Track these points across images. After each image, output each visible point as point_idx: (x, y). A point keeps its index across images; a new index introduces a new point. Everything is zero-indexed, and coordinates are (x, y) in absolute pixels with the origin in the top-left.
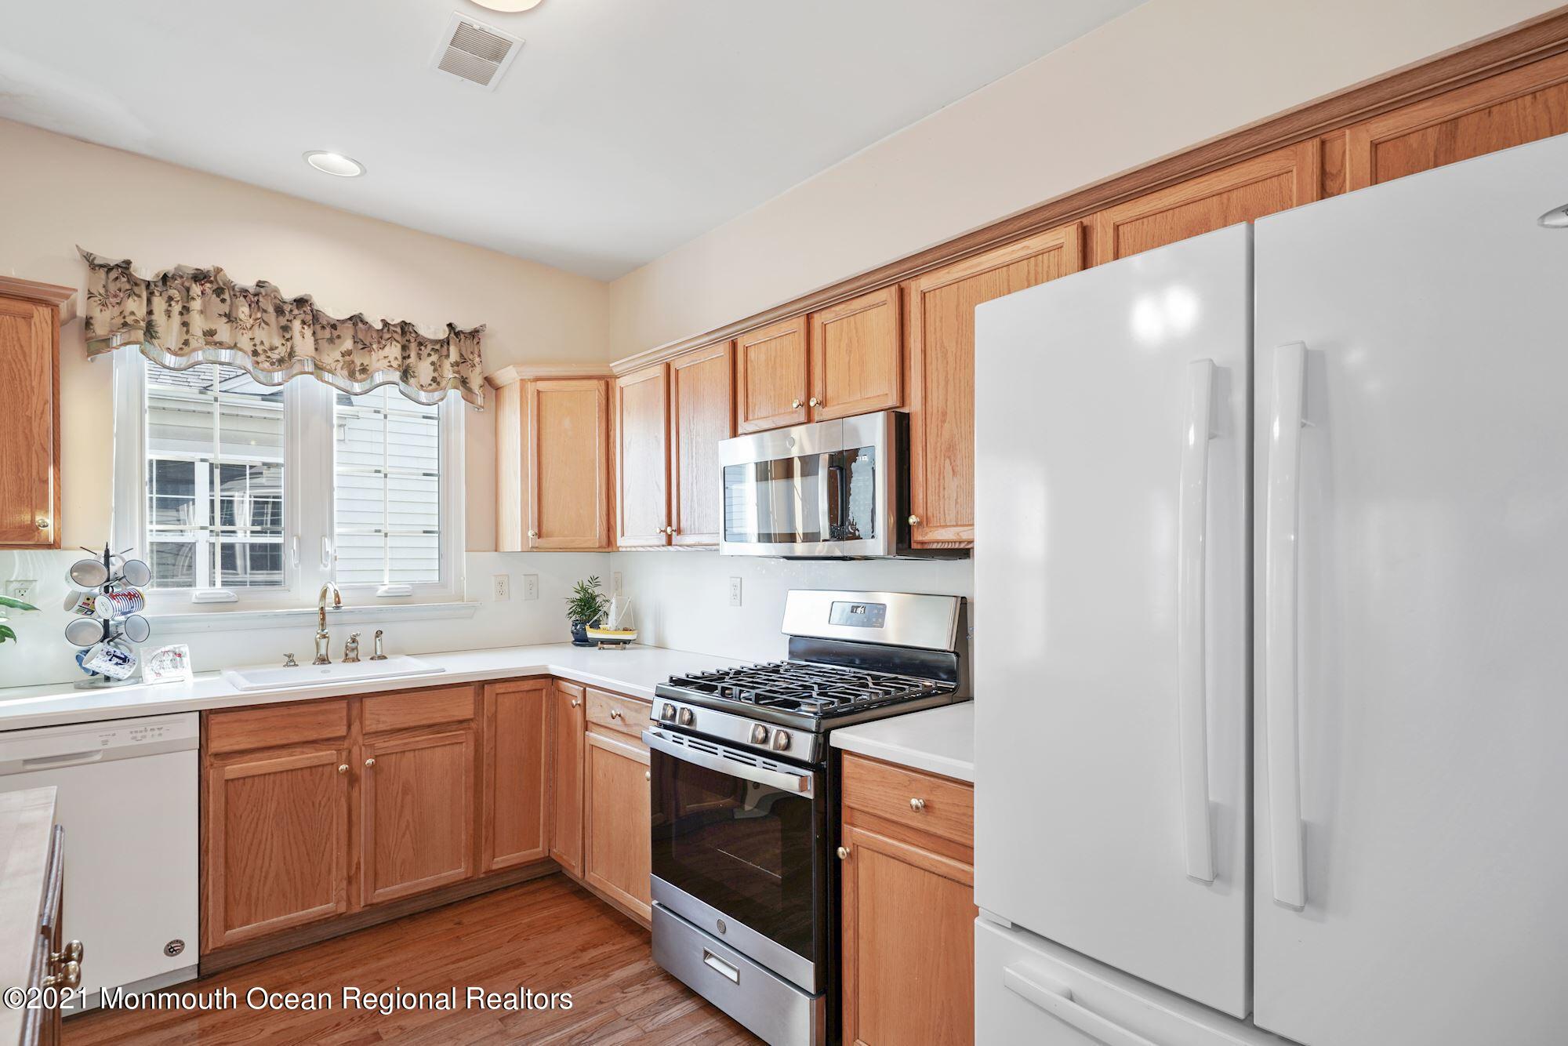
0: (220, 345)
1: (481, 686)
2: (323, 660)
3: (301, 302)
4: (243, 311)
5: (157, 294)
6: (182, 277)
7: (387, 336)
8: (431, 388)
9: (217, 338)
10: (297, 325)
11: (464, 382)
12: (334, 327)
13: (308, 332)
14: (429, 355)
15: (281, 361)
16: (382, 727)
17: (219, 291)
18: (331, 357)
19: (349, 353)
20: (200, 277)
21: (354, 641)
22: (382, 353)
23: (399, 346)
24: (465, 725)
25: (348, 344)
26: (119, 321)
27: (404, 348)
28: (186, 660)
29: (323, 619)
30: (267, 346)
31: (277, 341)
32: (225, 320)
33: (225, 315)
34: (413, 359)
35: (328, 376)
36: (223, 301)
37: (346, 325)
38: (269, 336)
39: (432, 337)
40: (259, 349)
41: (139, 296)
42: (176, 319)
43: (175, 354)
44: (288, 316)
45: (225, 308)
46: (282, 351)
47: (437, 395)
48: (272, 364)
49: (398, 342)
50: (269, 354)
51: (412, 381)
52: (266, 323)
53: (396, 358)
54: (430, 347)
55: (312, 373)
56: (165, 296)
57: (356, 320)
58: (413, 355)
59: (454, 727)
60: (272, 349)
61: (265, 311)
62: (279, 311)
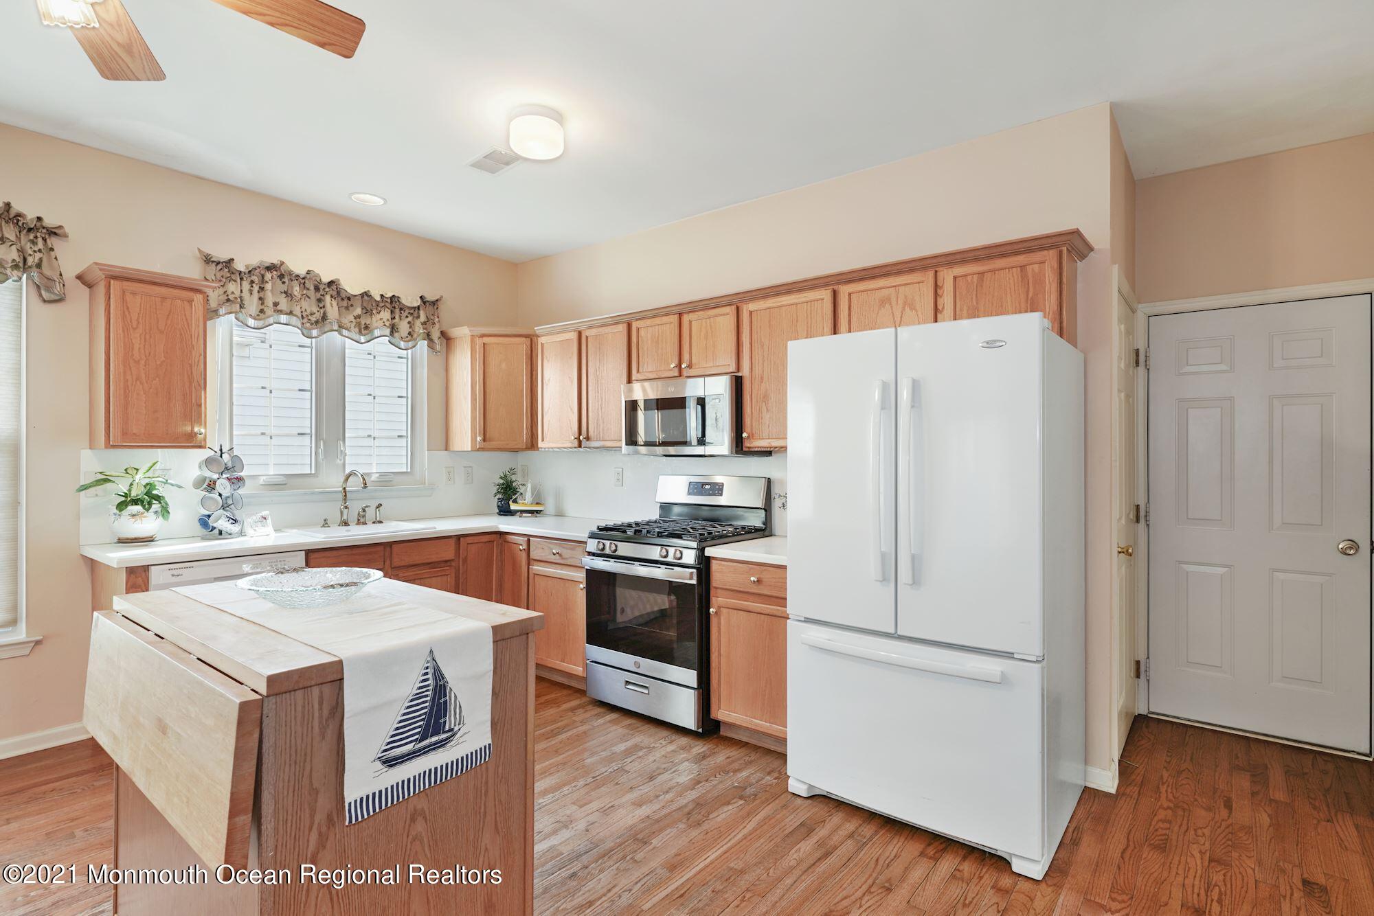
0: (281, 312)
1: (459, 538)
2: (346, 524)
3: (331, 283)
4: (296, 290)
5: (245, 279)
6: (259, 268)
7: (382, 304)
8: (407, 339)
9: (279, 308)
10: (328, 298)
11: (428, 336)
12: (349, 299)
13: (335, 303)
14: (407, 317)
15: (317, 322)
16: (403, 563)
17: (281, 277)
18: (348, 319)
19: (359, 317)
20: (271, 268)
21: (364, 511)
22: (379, 316)
23: (389, 311)
24: (449, 564)
25: (358, 311)
26: (224, 298)
27: (392, 312)
28: (269, 521)
29: (345, 496)
30: (308, 312)
31: (315, 309)
32: (284, 295)
33: (285, 292)
34: (397, 320)
35: (345, 332)
36: (284, 283)
37: (357, 297)
38: (310, 306)
39: (409, 305)
40: (304, 314)
41: (235, 281)
42: (256, 295)
43: (255, 319)
44: (322, 292)
45: (284, 288)
46: (318, 316)
47: (410, 344)
48: (312, 324)
49: (388, 308)
50: (310, 317)
51: (396, 334)
52: (309, 298)
53: (388, 320)
54: (407, 311)
55: (337, 331)
56: (249, 280)
57: (366, 294)
58: (397, 317)
59: (442, 565)
60: (312, 314)
61: (308, 289)
62: (317, 289)
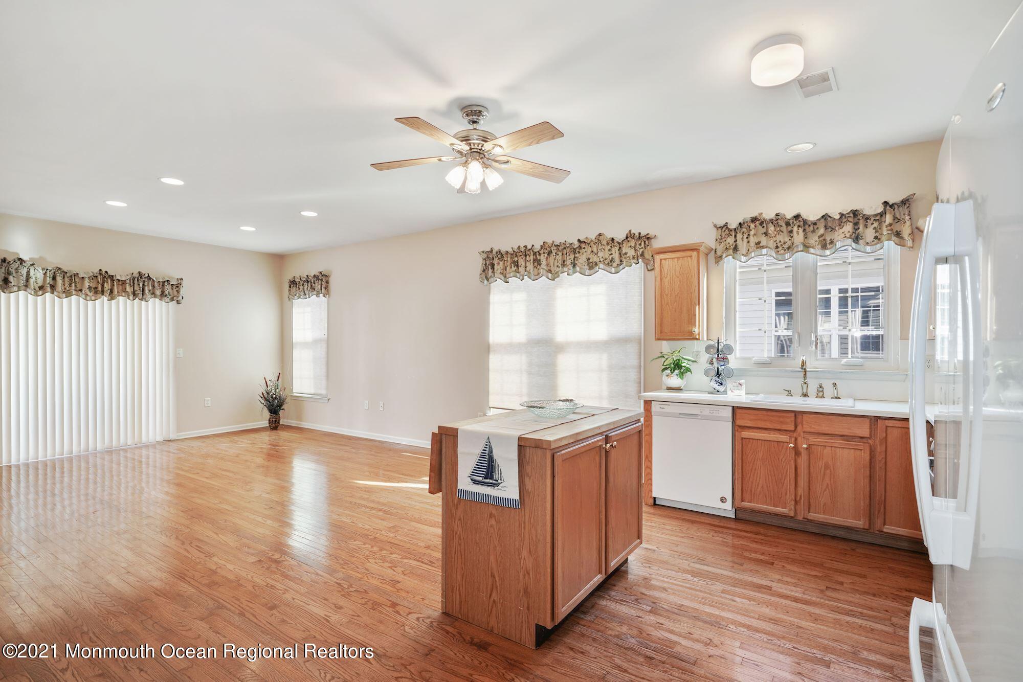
0: (763, 247)
2: (805, 395)
3: (797, 217)
4: (771, 228)
5: (738, 232)
6: (747, 222)
7: (844, 220)
8: (874, 243)
9: (761, 245)
10: (795, 229)
11: (898, 234)
12: (815, 224)
13: (801, 230)
14: (872, 224)
15: (789, 248)
16: (812, 430)
17: (761, 224)
18: (813, 239)
19: (822, 236)
20: (754, 220)
21: (821, 387)
22: (841, 231)
23: (851, 224)
24: (865, 440)
25: (822, 231)
26: (725, 248)
27: (856, 224)
29: (805, 374)
30: (782, 242)
31: (787, 239)
32: (764, 235)
33: (764, 233)
34: (861, 230)
35: (812, 250)
36: (763, 227)
37: (821, 221)
38: (783, 238)
39: (873, 213)
40: (779, 245)
41: (732, 235)
42: (745, 240)
43: (745, 256)
44: (792, 225)
45: (764, 230)
46: (789, 243)
47: (878, 246)
48: (785, 250)
49: (851, 222)
50: (784, 246)
51: (861, 242)
52: (782, 232)
53: (849, 232)
54: (872, 219)
55: (802, 251)
56: (741, 232)
57: (825, 217)
58: (861, 226)
59: (857, 440)
60: (785, 243)
61: (781, 226)
62: (788, 224)
